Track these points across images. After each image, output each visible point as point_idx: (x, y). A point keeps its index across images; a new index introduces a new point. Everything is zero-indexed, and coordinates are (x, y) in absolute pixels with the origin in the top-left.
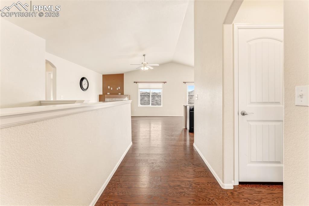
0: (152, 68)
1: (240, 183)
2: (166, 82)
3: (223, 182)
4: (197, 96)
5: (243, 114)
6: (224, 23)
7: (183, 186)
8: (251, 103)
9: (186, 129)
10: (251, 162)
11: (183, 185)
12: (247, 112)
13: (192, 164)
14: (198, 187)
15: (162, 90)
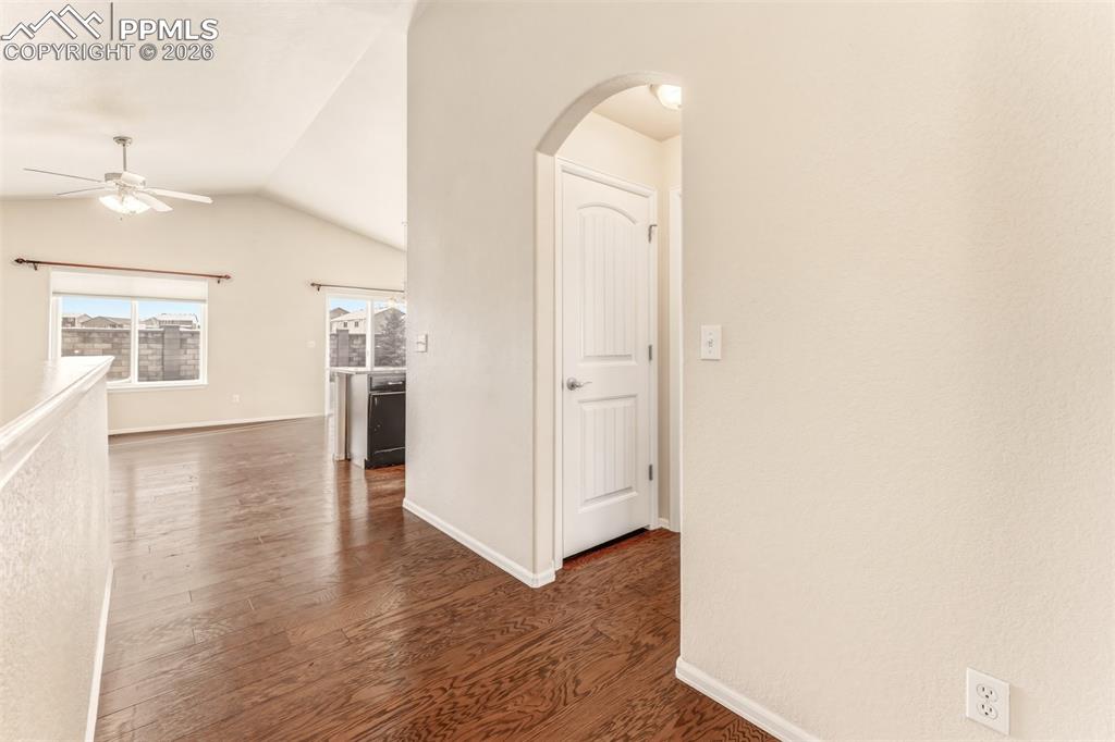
0: (163, 207)
1: (567, 561)
2: (227, 277)
3: (534, 572)
4: (424, 341)
5: (572, 386)
6: (539, 148)
7: (432, 624)
8: (587, 358)
9: (348, 460)
10: (587, 501)
11: (432, 621)
12: (579, 379)
13: (427, 561)
14: (476, 610)
15: (206, 305)
